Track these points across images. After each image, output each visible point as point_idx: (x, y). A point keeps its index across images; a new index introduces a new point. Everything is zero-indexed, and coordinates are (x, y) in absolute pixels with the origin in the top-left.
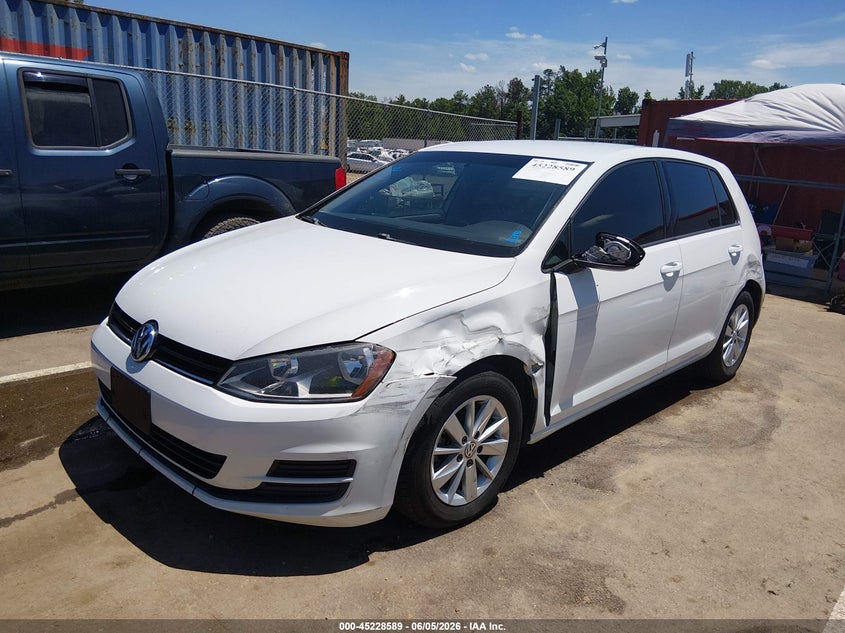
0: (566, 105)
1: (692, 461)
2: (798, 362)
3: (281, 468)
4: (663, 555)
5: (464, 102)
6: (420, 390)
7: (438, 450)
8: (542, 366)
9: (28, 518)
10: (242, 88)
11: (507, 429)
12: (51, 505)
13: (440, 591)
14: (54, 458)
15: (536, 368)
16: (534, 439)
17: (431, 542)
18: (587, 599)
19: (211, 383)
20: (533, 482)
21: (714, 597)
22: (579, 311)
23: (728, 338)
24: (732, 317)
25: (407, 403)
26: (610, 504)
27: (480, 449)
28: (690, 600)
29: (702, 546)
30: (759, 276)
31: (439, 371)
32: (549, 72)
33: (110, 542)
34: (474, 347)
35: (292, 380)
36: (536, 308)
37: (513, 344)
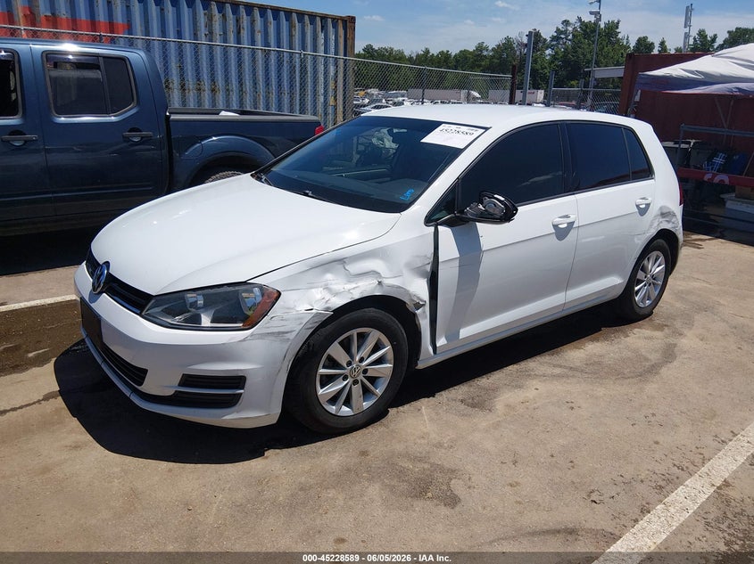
0: (583, 54)
1: (574, 389)
2: (719, 304)
3: (188, 380)
4: (511, 465)
5: (485, 53)
6: (298, 322)
7: (322, 371)
8: (423, 305)
9: (19, 411)
10: (260, 54)
11: (391, 356)
12: (39, 401)
13: (312, 481)
14: (50, 367)
15: (418, 306)
16: (421, 365)
17: (319, 444)
18: (430, 495)
19: (139, 312)
20: (425, 400)
21: (540, 501)
22: (460, 258)
23: (639, 282)
24: (645, 262)
25: (287, 333)
26: (482, 420)
27: (365, 371)
28: (518, 502)
29: (550, 460)
30: (676, 225)
31: (319, 307)
32: (566, 23)
33: (74, 430)
34: (354, 288)
35: (199, 311)
36: (418, 256)
37: (393, 286)
